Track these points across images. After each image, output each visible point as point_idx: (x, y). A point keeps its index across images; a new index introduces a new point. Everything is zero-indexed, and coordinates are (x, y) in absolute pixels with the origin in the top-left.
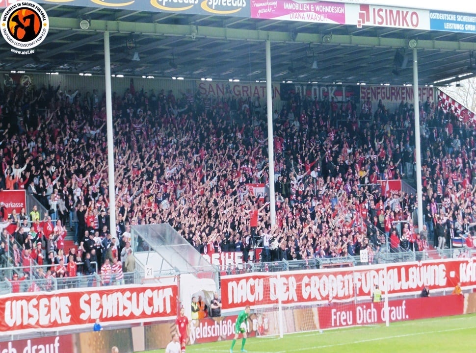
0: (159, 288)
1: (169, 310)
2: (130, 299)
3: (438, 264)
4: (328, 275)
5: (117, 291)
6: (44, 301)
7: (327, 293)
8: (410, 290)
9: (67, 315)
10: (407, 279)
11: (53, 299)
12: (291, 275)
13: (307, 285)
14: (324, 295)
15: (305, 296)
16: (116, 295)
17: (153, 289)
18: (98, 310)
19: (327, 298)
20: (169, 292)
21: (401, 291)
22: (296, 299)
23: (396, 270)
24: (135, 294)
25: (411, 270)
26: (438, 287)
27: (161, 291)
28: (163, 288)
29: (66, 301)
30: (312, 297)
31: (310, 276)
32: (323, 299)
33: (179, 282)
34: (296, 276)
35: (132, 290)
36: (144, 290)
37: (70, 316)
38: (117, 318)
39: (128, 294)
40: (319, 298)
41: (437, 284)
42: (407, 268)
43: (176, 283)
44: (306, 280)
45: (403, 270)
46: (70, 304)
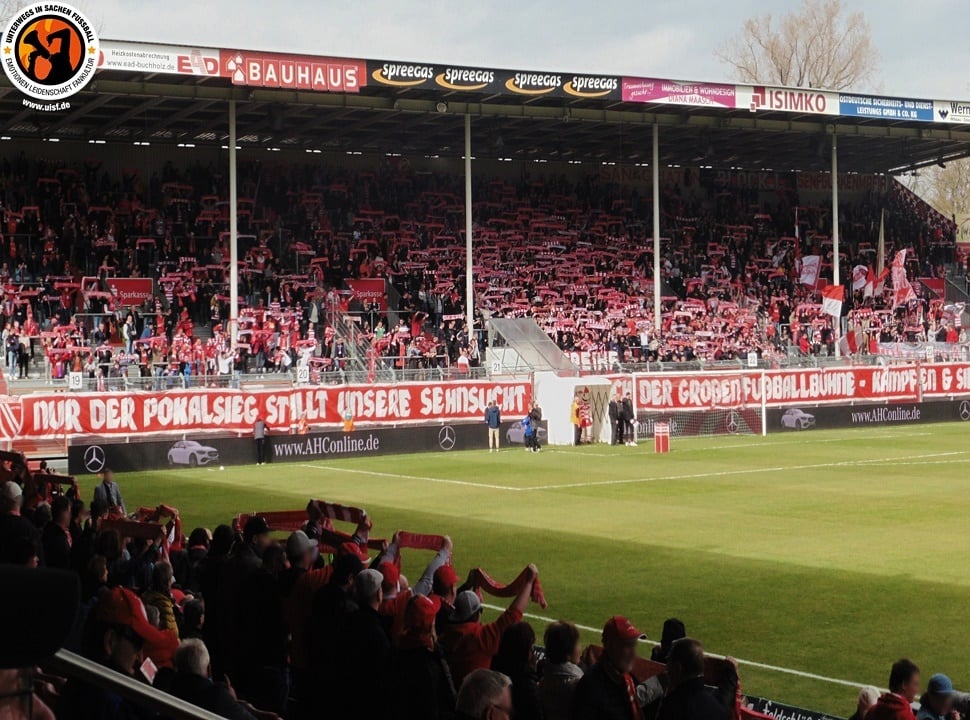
0: (510, 385)
1: (520, 409)
2: (477, 395)
3: (845, 372)
4: (710, 378)
5: (462, 385)
6: (381, 394)
7: (709, 398)
8: (810, 398)
9: (407, 409)
10: (808, 386)
11: (392, 393)
12: (665, 378)
13: (685, 389)
14: (705, 401)
15: (683, 401)
16: (460, 390)
17: (503, 386)
18: (440, 404)
19: (709, 403)
20: (521, 390)
21: (799, 399)
22: (671, 403)
23: (794, 377)
24: (482, 391)
25: (812, 377)
26: (845, 396)
27: (512, 388)
28: (514, 385)
29: (405, 394)
30: (692, 402)
31: (688, 379)
32: (704, 404)
33: (533, 379)
34: (672, 380)
35: (479, 386)
36: (492, 386)
37: (409, 410)
38: (461, 414)
39: (474, 390)
40: (698, 403)
41: (844, 393)
42: (808, 375)
43: (530, 381)
44: (684, 383)
45: (803, 377)
46: (409, 398)
